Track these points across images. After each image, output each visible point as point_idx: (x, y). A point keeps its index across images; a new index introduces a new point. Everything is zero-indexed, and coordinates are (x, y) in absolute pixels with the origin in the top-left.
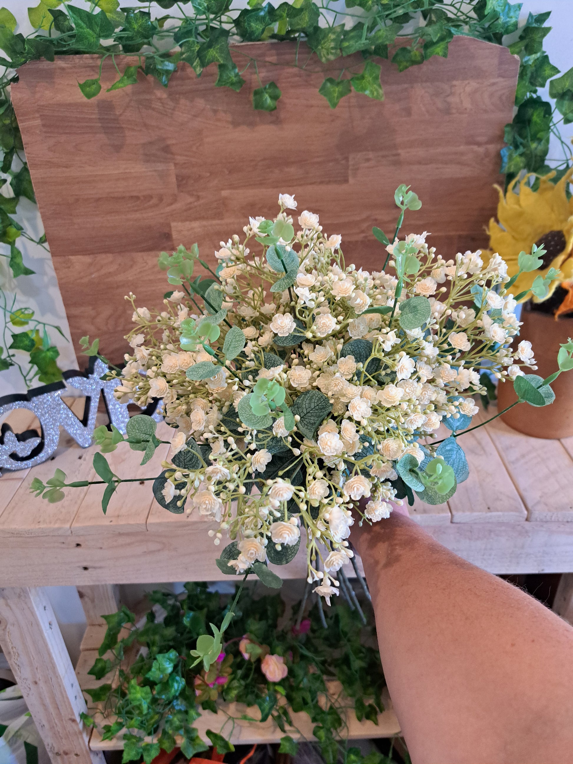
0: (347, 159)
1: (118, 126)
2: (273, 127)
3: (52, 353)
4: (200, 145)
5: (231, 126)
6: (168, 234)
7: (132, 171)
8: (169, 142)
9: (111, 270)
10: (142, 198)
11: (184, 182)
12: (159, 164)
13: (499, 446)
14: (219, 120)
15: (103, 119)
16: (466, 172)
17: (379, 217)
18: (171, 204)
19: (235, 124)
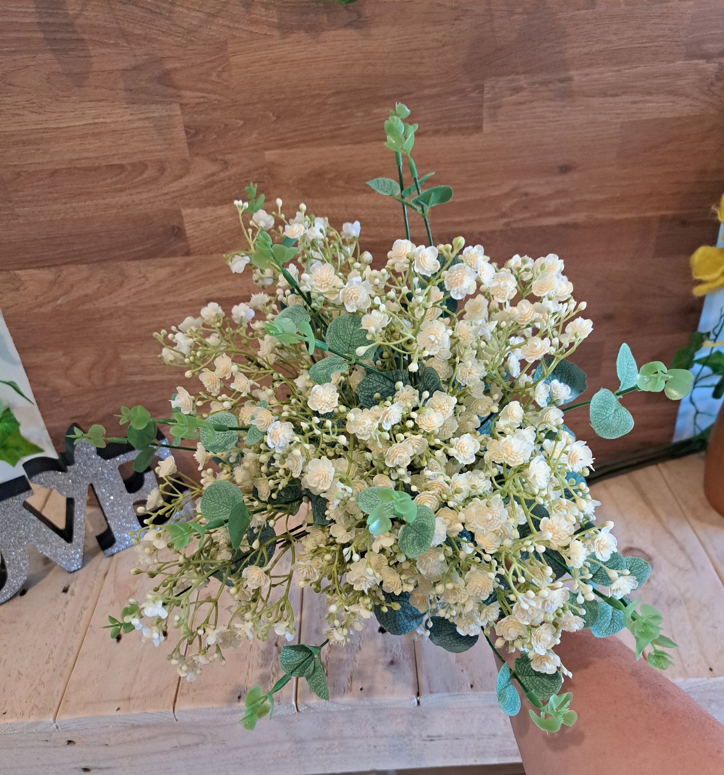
0: (480, 89)
1: (74, 36)
2: (350, 32)
3: (6, 424)
4: (224, 70)
5: (276, 33)
6: (178, 228)
7: (108, 120)
8: (169, 66)
9: (88, 291)
10: (129, 168)
11: (201, 137)
12: (154, 107)
13: (713, 554)
14: (254, 22)
15: (47, 23)
16: (682, 107)
17: (531, 190)
18: (181, 177)
19: (285, 29)
